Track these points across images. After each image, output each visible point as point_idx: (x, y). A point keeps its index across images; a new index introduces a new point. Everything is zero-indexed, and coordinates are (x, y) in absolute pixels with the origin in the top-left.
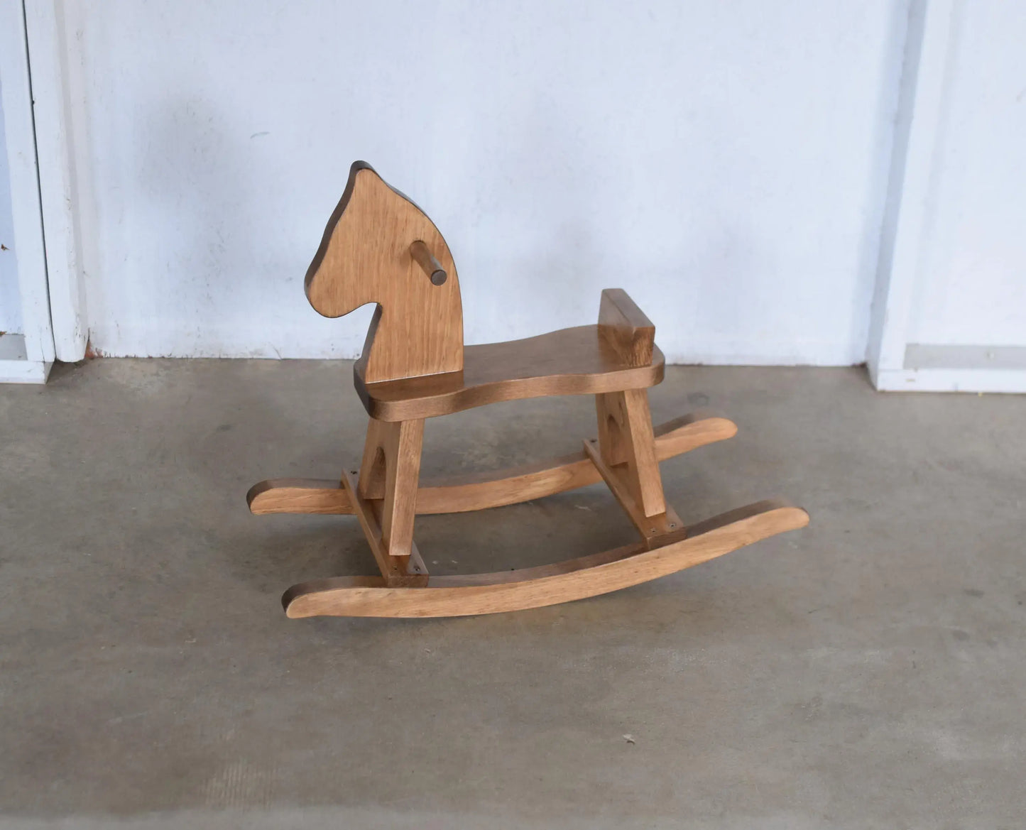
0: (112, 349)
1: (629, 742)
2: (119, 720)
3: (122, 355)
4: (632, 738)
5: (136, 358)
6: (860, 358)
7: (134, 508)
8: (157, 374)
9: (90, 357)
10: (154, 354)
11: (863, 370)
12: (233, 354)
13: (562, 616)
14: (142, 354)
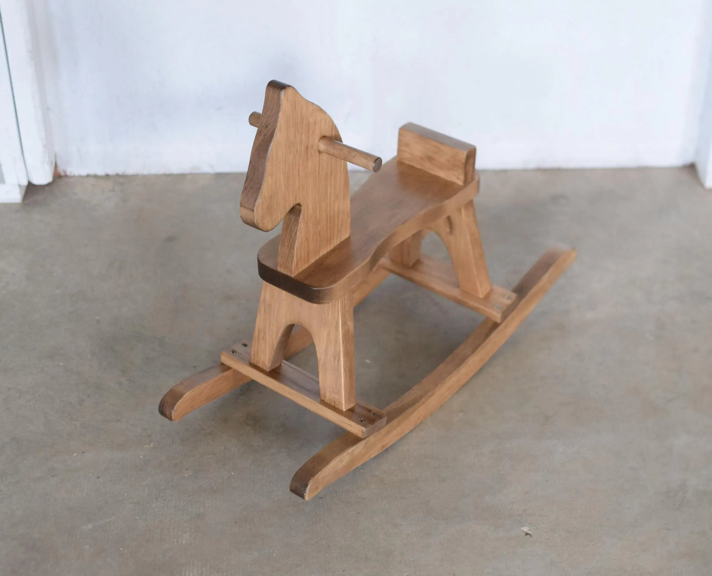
0: (75, 169)
1: (527, 534)
2: (90, 526)
3: (84, 173)
4: (529, 530)
5: (96, 177)
6: (689, 159)
7: (97, 318)
8: (113, 190)
9: (58, 177)
10: (111, 172)
11: (692, 168)
12: (175, 170)
13: (461, 411)
14: (100, 172)
